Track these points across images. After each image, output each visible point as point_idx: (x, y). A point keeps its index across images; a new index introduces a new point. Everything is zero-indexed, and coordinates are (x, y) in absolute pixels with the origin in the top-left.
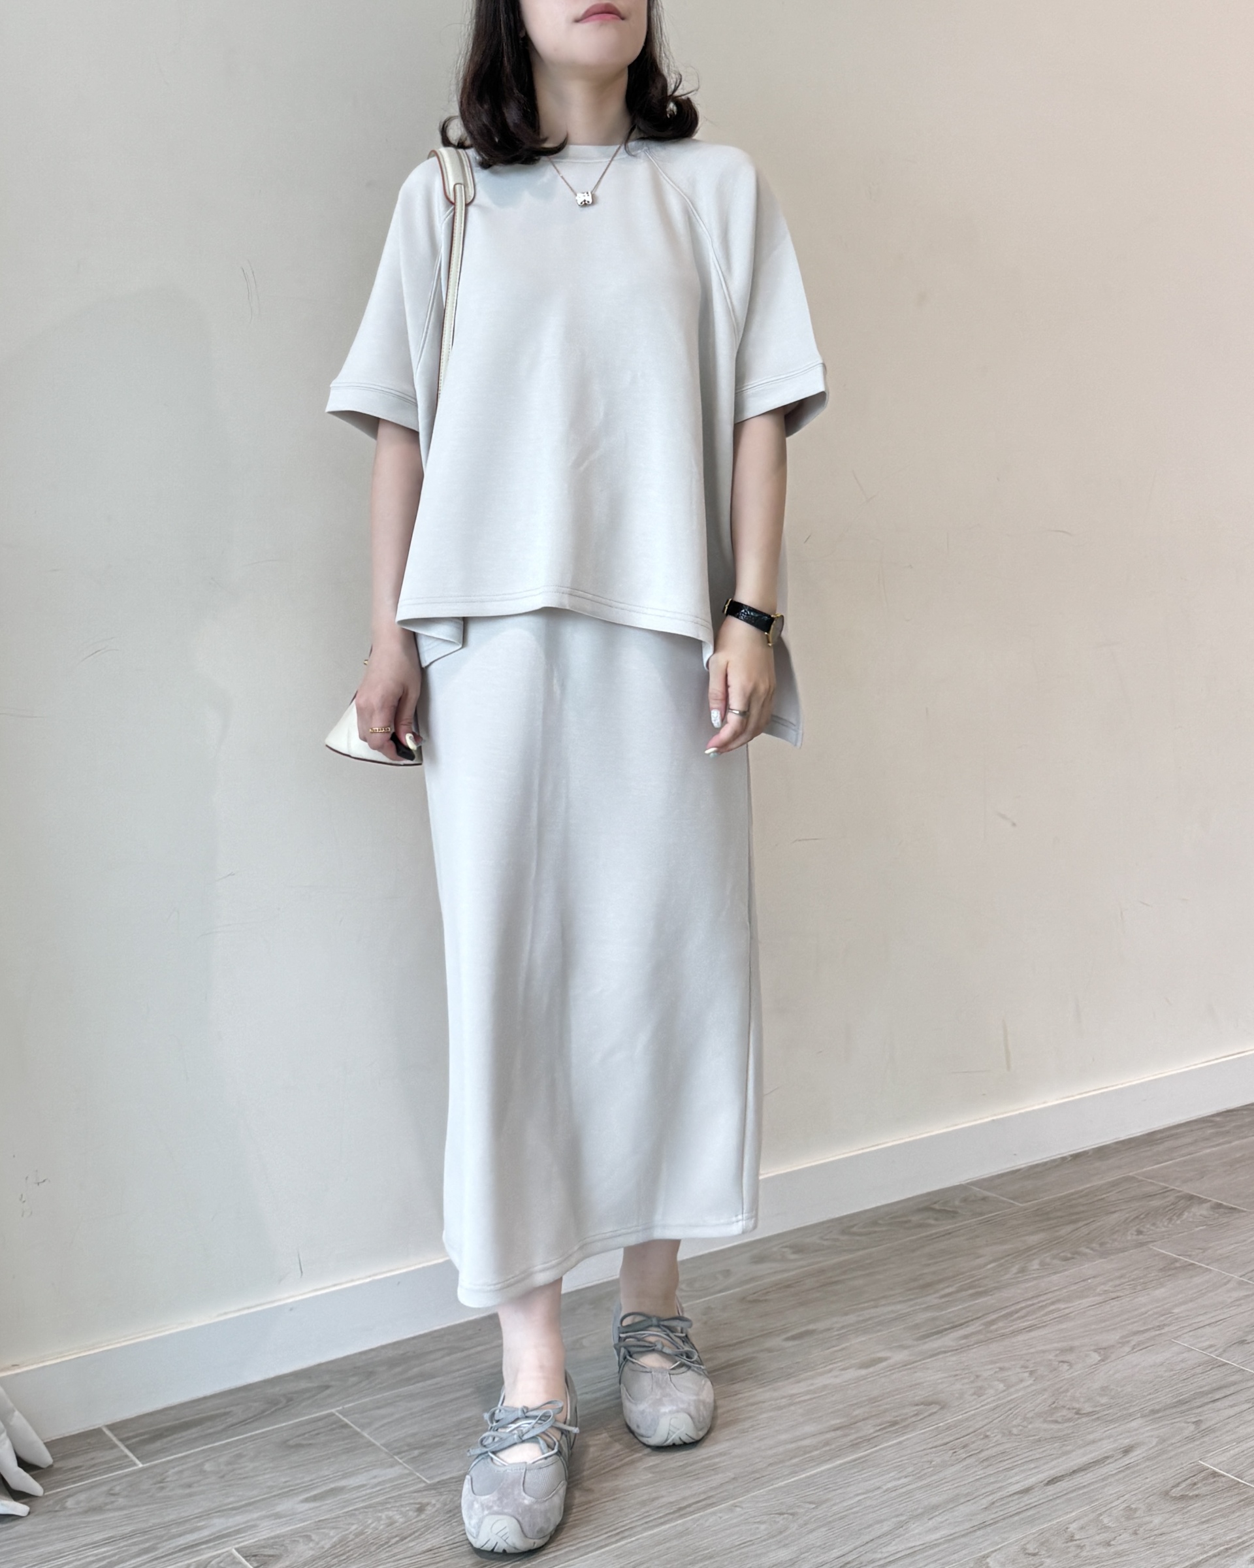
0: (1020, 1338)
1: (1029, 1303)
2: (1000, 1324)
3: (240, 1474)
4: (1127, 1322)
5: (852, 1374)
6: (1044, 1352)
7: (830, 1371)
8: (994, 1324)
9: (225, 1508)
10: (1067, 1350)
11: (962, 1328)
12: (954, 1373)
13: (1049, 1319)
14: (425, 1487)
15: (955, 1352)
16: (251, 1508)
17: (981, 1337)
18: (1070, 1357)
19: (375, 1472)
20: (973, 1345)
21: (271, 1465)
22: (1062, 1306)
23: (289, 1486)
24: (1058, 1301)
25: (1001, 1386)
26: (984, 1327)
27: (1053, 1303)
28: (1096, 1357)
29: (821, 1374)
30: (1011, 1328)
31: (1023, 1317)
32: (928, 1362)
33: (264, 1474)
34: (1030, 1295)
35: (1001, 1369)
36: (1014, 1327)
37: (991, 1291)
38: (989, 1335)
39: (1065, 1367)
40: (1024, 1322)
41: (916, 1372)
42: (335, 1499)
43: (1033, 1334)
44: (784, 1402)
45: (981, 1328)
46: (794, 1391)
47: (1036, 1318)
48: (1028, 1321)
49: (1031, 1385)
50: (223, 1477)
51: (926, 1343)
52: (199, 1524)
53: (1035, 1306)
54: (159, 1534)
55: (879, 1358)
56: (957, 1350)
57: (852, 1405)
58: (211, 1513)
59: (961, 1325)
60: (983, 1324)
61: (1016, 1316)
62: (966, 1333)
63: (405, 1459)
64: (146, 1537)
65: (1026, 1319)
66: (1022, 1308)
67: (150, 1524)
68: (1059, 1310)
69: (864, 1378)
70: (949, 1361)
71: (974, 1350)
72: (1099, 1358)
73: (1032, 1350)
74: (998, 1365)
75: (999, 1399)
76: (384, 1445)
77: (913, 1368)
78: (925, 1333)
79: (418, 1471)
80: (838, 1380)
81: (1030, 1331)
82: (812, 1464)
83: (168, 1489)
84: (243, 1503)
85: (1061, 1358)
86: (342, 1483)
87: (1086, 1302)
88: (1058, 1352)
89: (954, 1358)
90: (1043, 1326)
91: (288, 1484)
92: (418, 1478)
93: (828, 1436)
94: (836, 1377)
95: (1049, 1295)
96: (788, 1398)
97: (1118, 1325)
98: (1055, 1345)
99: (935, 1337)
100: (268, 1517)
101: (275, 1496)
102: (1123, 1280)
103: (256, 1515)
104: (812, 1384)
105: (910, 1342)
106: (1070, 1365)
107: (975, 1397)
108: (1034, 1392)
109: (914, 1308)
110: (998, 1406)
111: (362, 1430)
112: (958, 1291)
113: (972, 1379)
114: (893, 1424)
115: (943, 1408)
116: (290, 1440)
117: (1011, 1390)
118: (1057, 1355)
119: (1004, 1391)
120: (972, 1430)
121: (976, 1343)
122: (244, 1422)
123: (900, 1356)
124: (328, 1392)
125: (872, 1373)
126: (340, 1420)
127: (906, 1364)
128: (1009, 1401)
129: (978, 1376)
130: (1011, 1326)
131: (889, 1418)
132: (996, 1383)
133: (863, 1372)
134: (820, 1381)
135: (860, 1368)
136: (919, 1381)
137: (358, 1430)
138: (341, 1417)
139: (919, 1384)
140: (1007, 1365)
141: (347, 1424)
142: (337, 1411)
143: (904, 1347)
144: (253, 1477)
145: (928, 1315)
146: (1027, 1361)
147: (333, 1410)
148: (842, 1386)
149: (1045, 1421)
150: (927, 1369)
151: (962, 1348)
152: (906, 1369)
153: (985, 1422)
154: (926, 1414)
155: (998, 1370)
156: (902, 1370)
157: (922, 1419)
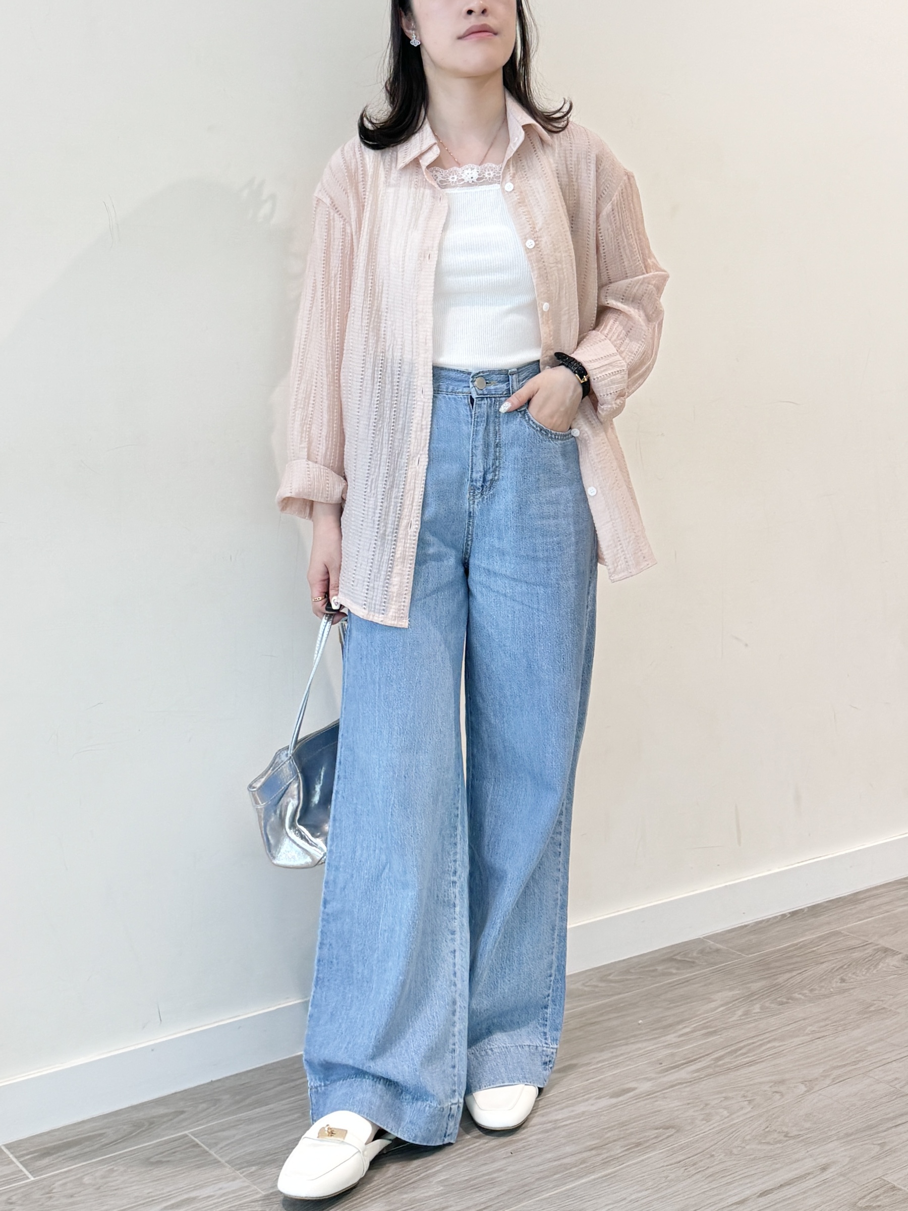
0: (743, 1071)
1: (751, 1041)
2: (727, 1060)
3: (113, 1186)
4: (830, 1058)
5: (604, 1103)
6: (761, 1083)
7: (588, 1099)
8: (720, 1060)
10: (780, 1082)
11: (695, 1063)
12: (688, 1102)
13: (766, 1055)
14: (260, 1198)
15: (688, 1084)
17: (710, 1071)
18: (782, 1088)
19: (220, 1185)
20: (704, 1077)
21: (138, 1178)
22: (776, 1044)
23: (152, 1197)
24: (775, 1040)
25: (725, 1113)
26: (713, 1062)
27: (769, 1042)
28: (802, 1088)
29: (580, 1103)
31: (745, 1054)
32: (666, 1092)
33: (132, 1186)
34: (751, 1035)
35: (726, 1098)
36: (739, 1062)
37: (721, 1031)
38: (717, 1069)
39: (778, 1096)
40: (746, 1058)
41: (656, 1101)
42: (189, 1207)
43: (752, 1068)
45: (710, 1063)
47: (756, 1054)
48: (749, 1057)
49: (750, 1111)
50: (99, 1188)
51: (665, 1076)
53: (755, 1045)
55: (628, 1089)
56: (691, 1082)
57: (604, 1129)
59: (695, 1060)
60: (712, 1060)
61: (741, 1052)
62: (698, 1067)
63: (244, 1174)
65: (747, 1054)
66: (744, 1046)
68: (775, 1047)
69: (615, 1106)
70: (684, 1092)
71: (704, 1082)
72: (806, 1089)
73: (751, 1083)
74: (724, 1095)
75: (724, 1124)
76: (227, 1162)
77: (656, 1097)
78: (665, 1067)
79: (254, 1185)
80: (594, 1108)
81: (751, 1066)
82: (572, 1179)
83: (54, 1199)
85: (774, 1089)
86: (194, 1194)
87: (797, 1041)
88: (772, 1084)
89: (688, 1089)
90: (762, 1061)
91: (151, 1194)
92: (254, 1190)
93: (585, 1155)
94: (592, 1105)
95: (767, 1035)
97: (822, 1061)
98: (770, 1078)
99: (674, 1070)
101: (140, 1204)
102: (827, 1022)
104: (572, 1111)
105: (653, 1075)
106: (782, 1095)
107: (704, 1122)
108: (751, 1119)
109: (657, 1046)
110: (722, 1130)
111: (210, 1149)
112: (692, 1032)
113: (702, 1107)
114: (638, 1145)
115: (678, 1131)
116: (151, 1157)
117: (734, 1116)
118: (771, 1087)
119: (728, 1117)
120: (699, 1151)
121: (706, 1076)
122: (115, 1142)
123: (646, 1086)
124: (182, 1116)
125: (622, 1101)
126: (193, 1141)
127: (649, 1094)
128: (731, 1126)
129: (707, 1105)
130: (735, 1062)
131: (633, 1140)
132: (721, 1110)
133: (614, 1100)
134: (581, 1108)
135: (611, 1097)
136: (659, 1109)
137: (207, 1149)
138: (193, 1138)
139: (659, 1111)
140: (730, 1095)
141: (198, 1144)
142: (189, 1133)
143: (648, 1079)
144: (122, 1188)
145: (669, 1051)
146: (747, 1091)
147: (186, 1132)
148: (597, 1113)
149: (760, 1143)
150: (666, 1098)
151: (695, 1080)
152: (650, 1098)
153: (712, 1143)
154: (665, 1136)
155: (723, 1099)
156: (647, 1099)
157: (660, 1141)
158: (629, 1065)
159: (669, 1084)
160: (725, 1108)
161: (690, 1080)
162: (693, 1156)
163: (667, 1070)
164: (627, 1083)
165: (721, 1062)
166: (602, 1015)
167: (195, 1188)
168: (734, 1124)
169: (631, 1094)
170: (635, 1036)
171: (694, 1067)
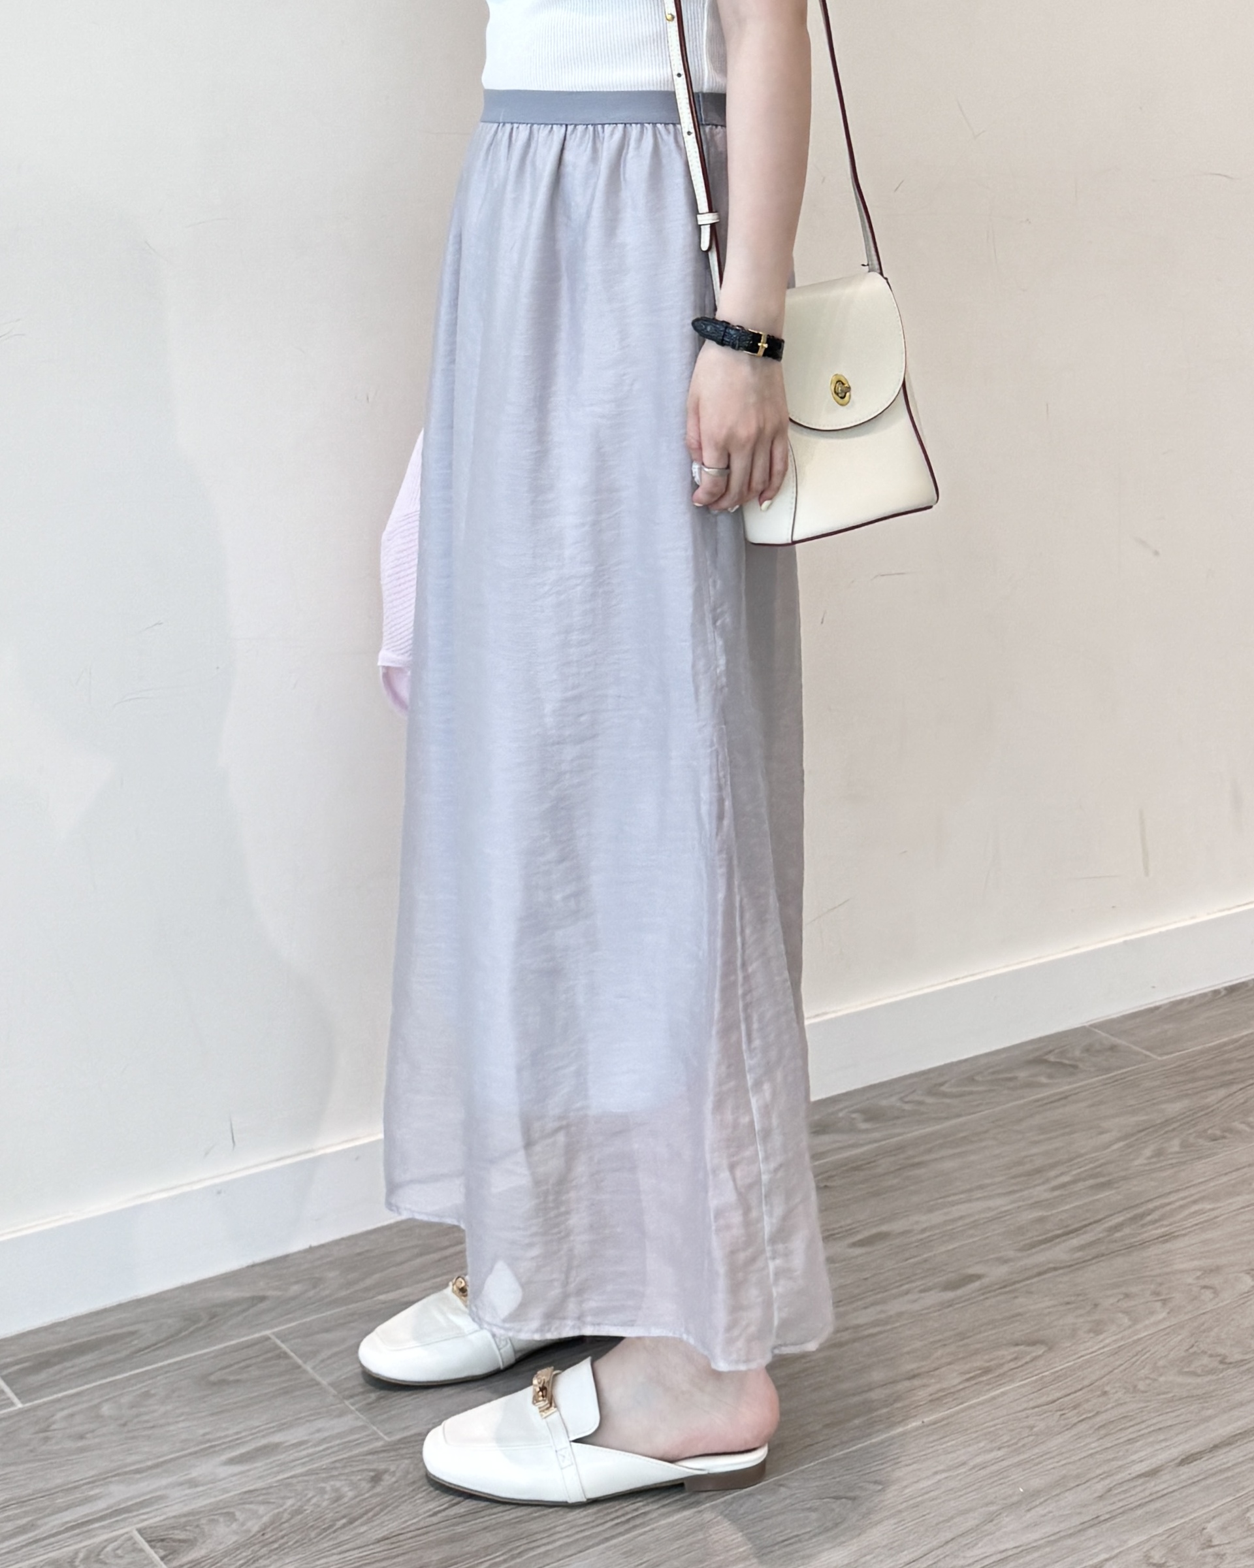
0: (1154, 1251)
1: (1164, 1201)
2: (1127, 1230)
3: (147, 1421)
5: (933, 1298)
6: (1182, 1271)
7: (907, 1292)
8: (1118, 1231)
9: (128, 1469)
10: (1211, 1271)
11: (1078, 1236)
12: (1067, 1299)
13: (1189, 1225)
14: (383, 1446)
15: (1069, 1269)
16: (159, 1470)
17: (1101, 1248)
18: (1215, 1281)
19: (320, 1424)
20: (1092, 1260)
21: (187, 1409)
22: (1207, 1205)
23: (209, 1441)
24: (1202, 1199)
25: (1126, 1321)
26: (1105, 1234)
27: (1195, 1202)
28: (1248, 1281)
29: (895, 1297)
30: (1139, 1238)
31: (1156, 1221)
32: (1032, 1284)
33: (177, 1422)
35: (1127, 1296)
36: (1146, 1235)
37: (1117, 1182)
38: (1112, 1246)
39: (1208, 1294)
40: (1156, 1228)
41: (1016, 1297)
42: (268, 1461)
43: (1169, 1245)
45: (1101, 1235)
46: (861, 1321)
47: (1176, 1223)
48: (1162, 1226)
49: (1164, 1319)
50: (125, 1425)
51: (1031, 1255)
52: (92, 1493)
53: (1173, 1206)
54: (41, 1505)
55: (971, 1276)
56: (1071, 1266)
58: (108, 1477)
59: (1076, 1230)
60: (1104, 1230)
61: (1149, 1218)
62: (1083, 1242)
63: (357, 1406)
64: (24, 1509)
65: (1162, 1223)
66: (1154, 1209)
67: (30, 1491)
68: (1204, 1211)
69: (951, 1304)
70: (1061, 1282)
71: (1093, 1267)
72: (1252, 1283)
73: (1168, 1270)
74: (1123, 1290)
75: (1121, 1339)
76: (332, 1384)
77: (1016, 1291)
78: (1029, 1241)
79: (374, 1424)
80: (916, 1307)
81: (1167, 1241)
83: (54, 1441)
84: (149, 1463)
85: (1206, 1281)
86: (277, 1438)
87: (1238, 1201)
88: (1199, 1273)
89: (1066, 1279)
90: (1184, 1235)
91: (208, 1437)
92: (374, 1433)
94: (915, 1301)
95: (1190, 1191)
98: (1197, 1262)
99: (1043, 1246)
100: (181, 1484)
101: (190, 1454)
103: (164, 1482)
104: (882, 1312)
105: (1011, 1254)
106: (1216, 1293)
107: (1092, 1335)
108: (1168, 1330)
109: (1019, 1204)
110: (1120, 1349)
111: (305, 1362)
112: (1072, 1182)
113: (1088, 1309)
114: (987, 1371)
115: (1050, 1349)
116: (211, 1374)
117: (1139, 1326)
118: (1198, 1278)
119: (1130, 1327)
120: (1086, 1382)
121: (1096, 1257)
122: (153, 1347)
123: (1000, 1272)
124: (263, 1306)
125: (961, 1297)
126: (277, 1347)
127: (1004, 1285)
128: (1135, 1342)
129: (1096, 1305)
130: (1141, 1234)
131: (980, 1363)
132: (1120, 1315)
133: (949, 1295)
134: (895, 1307)
135: (945, 1289)
136: (1020, 1310)
137: (300, 1362)
138: (278, 1342)
139: (1020, 1315)
140: (1133, 1289)
141: (285, 1353)
142: (274, 1333)
143: (1003, 1261)
144: (162, 1426)
145: (1035, 1214)
146: (1161, 1284)
147: (267, 1333)
148: (922, 1315)
149: (1181, 1373)
150: (1032, 1293)
151: (1077, 1264)
152: (1006, 1292)
153: (1106, 1370)
154: (1028, 1358)
155: (1121, 1297)
156: (1001, 1294)
157: (1022, 1366)
158: (972, 1236)
159: (1036, 1270)
160: (1126, 1312)
161: (1069, 1264)
162: (1073, 1393)
163: (1033, 1246)
164: (970, 1266)
165: (1118, 1235)
166: (930, 1151)
167: (281, 1428)
168: (1139, 1340)
169: (977, 1284)
171: (1075, 1242)
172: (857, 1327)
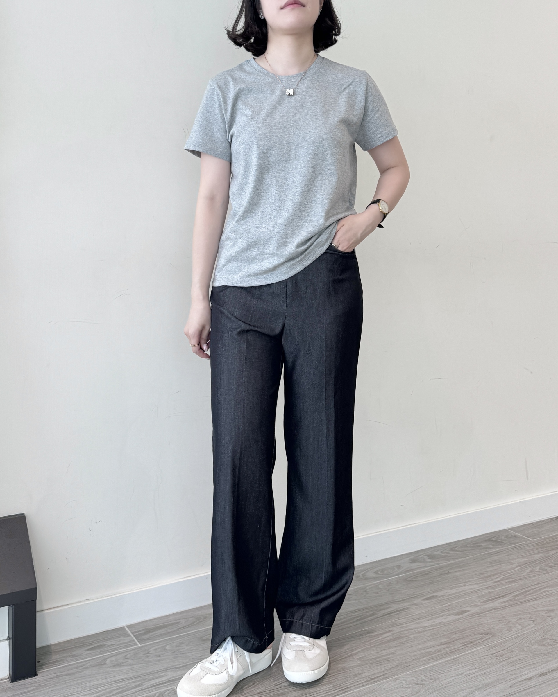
0: (530, 604)
1: (534, 587)
2: (521, 597)
3: (182, 652)
5: (452, 618)
6: (540, 611)
7: (443, 616)
8: (517, 597)
9: (174, 667)
10: (550, 611)
11: (503, 598)
12: (499, 619)
13: (543, 595)
17: (512, 602)
18: (552, 614)
22: (549, 589)
24: (548, 587)
25: (520, 627)
26: (513, 598)
27: (545, 588)
29: (439, 617)
30: (525, 599)
31: (531, 594)
32: (487, 614)
33: (192, 652)
34: (534, 583)
35: (520, 619)
37: (517, 580)
38: (515, 602)
39: (549, 619)
40: (531, 596)
41: (481, 618)
43: (536, 602)
44: (421, 630)
45: (511, 598)
46: (426, 625)
47: (537, 594)
48: (533, 596)
49: (534, 627)
50: (174, 652)
51: (487, 604)
52: (161, 675)
53: (537, 589)
54: (144, 678)
55: (465, 611)
56: (500, 608)
57: (451, 633)
58: (166, 670)
59: (503, 596)
60: (513, 596)
61: (528, 593)
62: (505, 600)
64: (138, 679)
65: (533, 594)
66: (531, 590)
67: (141, 673)
68: (548, 591)
69: (458, 620)
70: (497, 614)
71: (508, 609)
73: (535, 610)
74: (519, 616)
75: (519, 633)
77: (481, 616)
78: (486, 600)
81: (534, 601)
82: (433, 660)
83: (150, 657)
84: (181, 665)
85: (548, 615)
89: (499, 612)
90: (541, 599)
93: (440, 647)
94: (445, 619)
95: (544, 584)
96: (423, 628)
98: (545, 608)
99: (491, 601)
104: (434, 622)
105: (479, 604)
106: (552, 618)
107: (508, 631)
108: (535, 631)
109: (482, 587)
110: (518, 636)
112: (502, 580)
113: (507, 623)
114: (470, 643)
115: (493, 636)
116: (203, 637)
117: (525, 629)
118: (546, 613)
119: (521, 629)
120: (505, 648)
121: (509, 606)
122: (185, 627)
123: (475, 610)
125: (461, 618)
127: (477, 614)
128: (523, 634)
129: (509, 622)
130: (525, 598)
131: (468, 640)
132: (517, 625)
133: (457, 617)
134: (438, 621)
135: (456, 615)
136: (482, 623)
139: (482, 624)
140: (523, 617)
143: (476, 606)
144: (186, 653)
145: (488, 591)
146: (532, 615)
148: (448, 623)
149: (539, 645)
150: (487, 617)
151: (503, 607)
152: (477, 616)
153: (512, 644)
154: (485, 639)
155: (518, 619)
156: (476, 617)
157: (483, 641)
158: (466, 597)
159: (488, 609)
160: (520, 624)
162: (501, 651)
164: (465, 607)
166: (452, 569)
168: (525, 634)
169: (467, 613)
170: (469, 581)
171: (502, 600)
172: (425, 627)
